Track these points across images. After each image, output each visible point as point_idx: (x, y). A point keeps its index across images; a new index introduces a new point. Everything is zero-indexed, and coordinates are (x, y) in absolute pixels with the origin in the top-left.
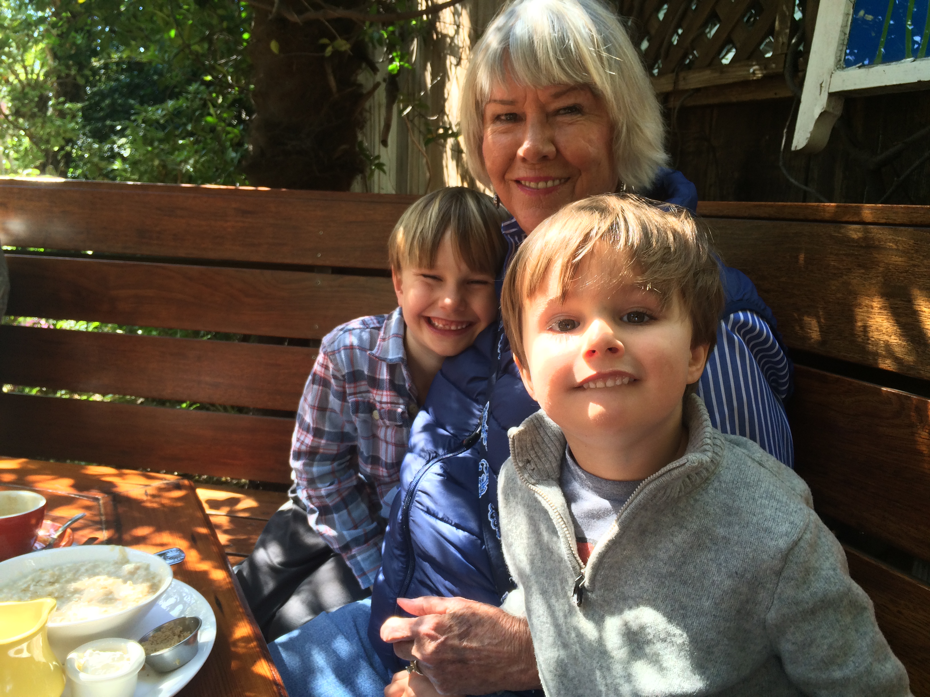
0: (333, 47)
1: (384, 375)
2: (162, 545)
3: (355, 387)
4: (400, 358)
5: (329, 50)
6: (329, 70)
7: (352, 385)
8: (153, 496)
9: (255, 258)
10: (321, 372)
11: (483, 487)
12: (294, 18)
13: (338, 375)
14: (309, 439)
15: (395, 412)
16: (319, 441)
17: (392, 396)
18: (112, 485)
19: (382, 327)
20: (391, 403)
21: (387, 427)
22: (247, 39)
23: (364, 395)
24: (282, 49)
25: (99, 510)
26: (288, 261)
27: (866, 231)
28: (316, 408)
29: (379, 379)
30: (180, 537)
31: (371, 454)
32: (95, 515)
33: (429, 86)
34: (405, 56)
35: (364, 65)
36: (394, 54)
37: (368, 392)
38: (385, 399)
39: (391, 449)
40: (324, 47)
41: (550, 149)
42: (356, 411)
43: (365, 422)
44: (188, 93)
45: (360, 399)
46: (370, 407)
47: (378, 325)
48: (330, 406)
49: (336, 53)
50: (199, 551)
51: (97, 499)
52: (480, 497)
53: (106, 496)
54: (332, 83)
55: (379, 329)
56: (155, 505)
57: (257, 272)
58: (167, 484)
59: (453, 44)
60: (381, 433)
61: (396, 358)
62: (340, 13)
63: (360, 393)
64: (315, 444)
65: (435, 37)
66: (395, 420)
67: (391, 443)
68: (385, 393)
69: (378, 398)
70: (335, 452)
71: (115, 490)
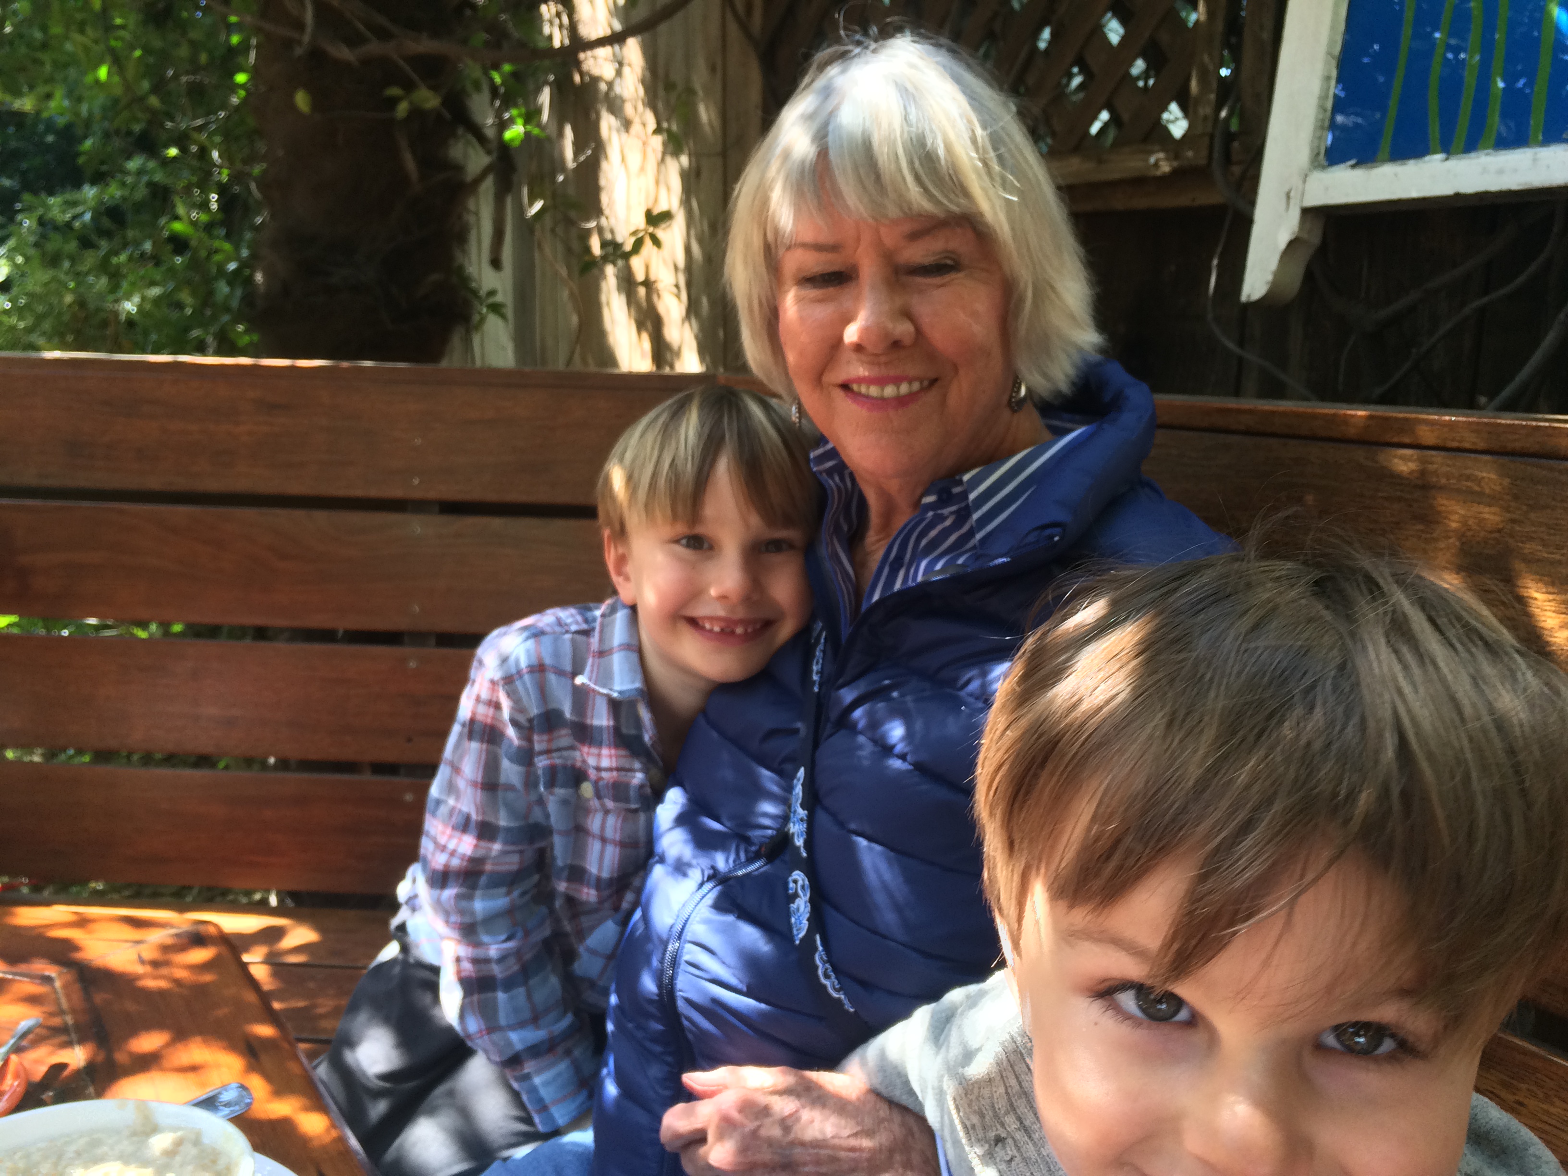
0: (411, 103)
1: (601, 719)
2: (193, 1069)
3: (550, 741)
4: (637, 690)
5: (402, 108)
6: (403, 143)
7: (545, 737)
8: (155, 964)
9: (295, 488)
10: (486, 716)
11: (801, 923)
12: (343, 53)
13: (522, 719)
14: (466, 845)
15: (627, 785)
16: (489, 845)
17: (621, 756)
18: (69, 946)
19: (593, 629)
20: (618, 769)
21: (607, 812)
22: (245, 84)
23: (565, 753)
24: (316, 105)
25: (57, 1002)
26: (358, 492)
27: (1423, 461)
28: (479, 786)
29: (591, 726)
30: (224, 1048)
31: (569, 862)
32: (52, 1014)
33: (570, 163)
34: (531, 116)
35: (460, 131)
36: (514, 112)
37: (572, 748)
38: (605, 763)
39: (612, 854)
40: (393, 102)
41: (903, 329)
42: (551, 784)
43: (565, 802)
44: (126, 173)
45: (558, 761)
46: (577, 776)
47: (585, 626)
48: (503, 779)
49: (416, 113)
50: (267, 1077)
51: (48, 980)
52: (797, 942)
53: (65, 970)
54: (410, 163)
55: (587, 633)
56: (163, 984)
57: (299, 514)
58: (177, 935)
59: (612, 94)
60: (594, 823)
61: (631, 690)
62: (425, 45)
63: (559, 750)
64: (480, 853)
65: (577, 78)
66: (627, 800)
67: (614, 842)
68: (605, 751)
69: (592, 761)
70: (515, 867)
71: (79, 956)
